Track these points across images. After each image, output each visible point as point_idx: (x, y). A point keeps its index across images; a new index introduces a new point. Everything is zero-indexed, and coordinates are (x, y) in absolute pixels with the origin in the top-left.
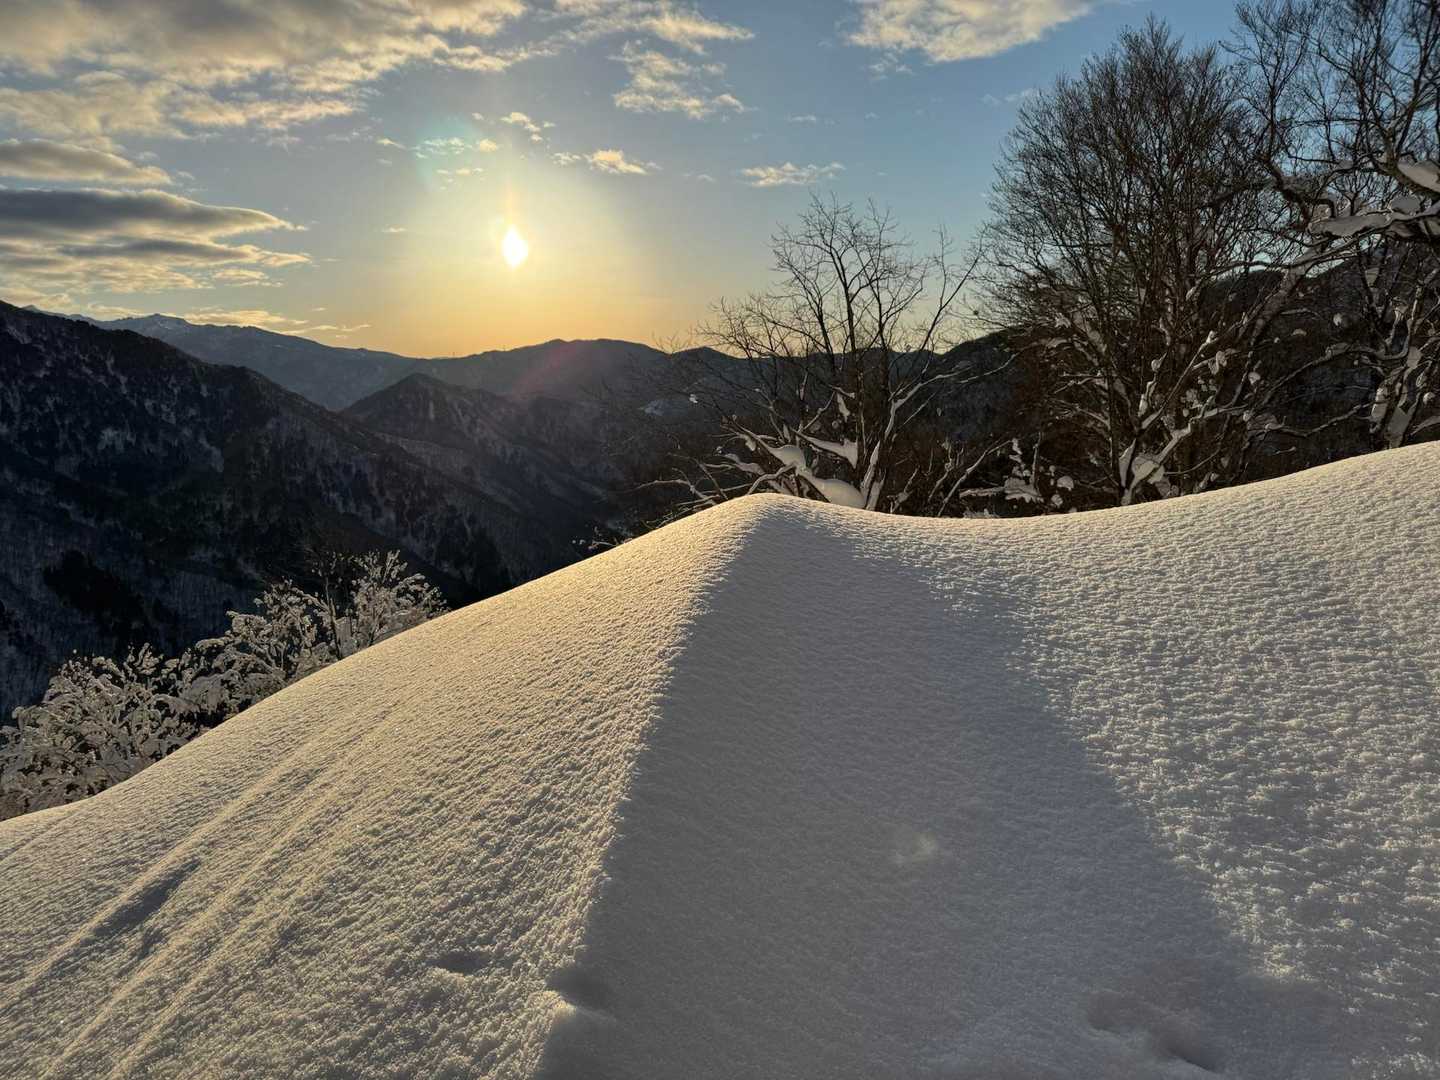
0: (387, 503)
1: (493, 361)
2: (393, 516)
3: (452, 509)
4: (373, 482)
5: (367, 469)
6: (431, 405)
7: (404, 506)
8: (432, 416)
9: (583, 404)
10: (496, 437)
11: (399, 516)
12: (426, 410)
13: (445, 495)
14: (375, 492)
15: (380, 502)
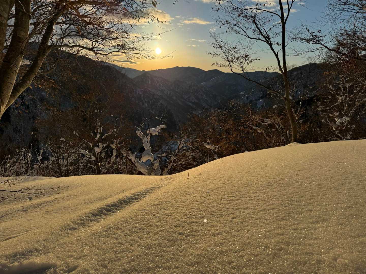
0: (146, 102)
1: (160, 71)
2: (147, 105)
3: (162, 104)
4: (142, 96)
5: (141, 93)
6: (150, 80)
7: (149, 103)
8: (150, 83)
9: (187, 82)
10: (165, 89)
11: (148, 105)
12: (149, 81)
13: (160, 101)
14: (143, 99)
15: (144, 101)
